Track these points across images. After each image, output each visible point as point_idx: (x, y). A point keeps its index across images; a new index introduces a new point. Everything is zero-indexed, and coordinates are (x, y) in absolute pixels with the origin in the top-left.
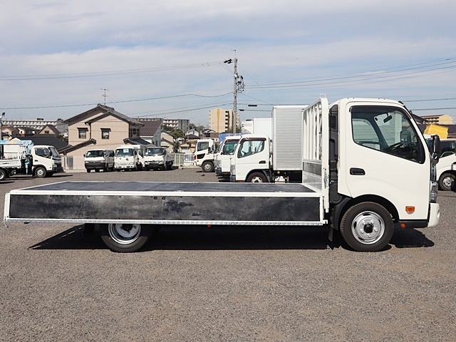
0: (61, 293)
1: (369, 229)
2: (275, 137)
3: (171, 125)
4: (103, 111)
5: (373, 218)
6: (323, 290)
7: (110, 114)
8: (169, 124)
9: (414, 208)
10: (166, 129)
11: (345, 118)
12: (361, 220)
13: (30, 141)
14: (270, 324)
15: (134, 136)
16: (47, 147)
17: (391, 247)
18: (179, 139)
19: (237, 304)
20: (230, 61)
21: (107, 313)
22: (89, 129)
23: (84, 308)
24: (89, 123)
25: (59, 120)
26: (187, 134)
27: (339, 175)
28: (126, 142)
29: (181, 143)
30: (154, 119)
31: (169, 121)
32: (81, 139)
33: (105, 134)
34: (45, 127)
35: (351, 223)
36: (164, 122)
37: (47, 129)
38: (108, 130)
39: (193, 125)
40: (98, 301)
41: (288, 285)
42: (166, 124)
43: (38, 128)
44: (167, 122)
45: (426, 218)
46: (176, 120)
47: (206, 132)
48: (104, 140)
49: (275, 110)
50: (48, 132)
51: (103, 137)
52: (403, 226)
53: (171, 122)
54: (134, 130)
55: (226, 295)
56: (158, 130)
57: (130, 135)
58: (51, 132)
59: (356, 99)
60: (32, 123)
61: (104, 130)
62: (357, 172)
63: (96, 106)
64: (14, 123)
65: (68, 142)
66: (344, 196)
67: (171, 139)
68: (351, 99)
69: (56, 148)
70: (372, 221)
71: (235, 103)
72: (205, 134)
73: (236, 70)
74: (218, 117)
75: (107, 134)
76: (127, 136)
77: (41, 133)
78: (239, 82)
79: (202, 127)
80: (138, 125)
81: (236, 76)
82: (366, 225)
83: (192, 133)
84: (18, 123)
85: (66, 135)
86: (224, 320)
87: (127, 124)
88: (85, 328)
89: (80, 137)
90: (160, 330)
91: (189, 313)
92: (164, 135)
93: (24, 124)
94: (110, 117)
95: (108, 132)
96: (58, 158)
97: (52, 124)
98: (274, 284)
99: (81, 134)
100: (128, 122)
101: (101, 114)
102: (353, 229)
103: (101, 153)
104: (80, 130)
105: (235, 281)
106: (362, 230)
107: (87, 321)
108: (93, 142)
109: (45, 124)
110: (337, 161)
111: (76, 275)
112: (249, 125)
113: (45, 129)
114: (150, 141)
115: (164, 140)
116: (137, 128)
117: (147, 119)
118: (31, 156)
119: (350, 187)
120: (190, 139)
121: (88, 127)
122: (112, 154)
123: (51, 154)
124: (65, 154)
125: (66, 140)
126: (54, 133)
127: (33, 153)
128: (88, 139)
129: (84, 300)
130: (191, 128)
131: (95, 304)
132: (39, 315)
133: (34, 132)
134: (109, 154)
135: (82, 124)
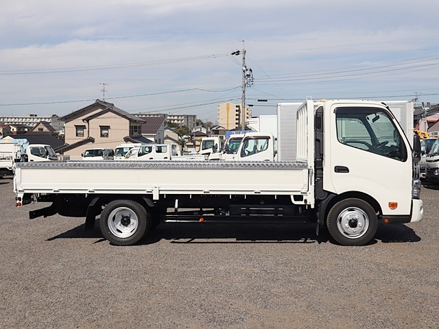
0: (67, 277)
1: (353, 224)
2: (279, 135)
3: (176, 122)
4: (102, 107)
5: (357, 214)
6: (298, 275)
7: (109, 110)
8: (174, 120)
9: (396, 204)
10: (171, 125)
11: (329, 119)
12: (346, 215)
13: (25, 140)
14: (245, 298)
15: (135, 134)
16: (43, 146)
17: (377, 242)
18: (185, 136)
19: (220, 285)
20: (238, 53)
21: (106, 290)
22: (87, 127)
23: (87, 287)
24: (87, 120)
25: (54, 116)
26: (194, 131)
27: (324, 173)
28: (127, 140)
29: (187, 140)
30: (158, 115)
31: (174, 116)
32: (78, 137)
33: (104, 132)
34: (38, 124)
35: (336, 219)
36: (168, 118)
37: (41, 126)
38: (107, 128)
39: (200, 121)
40: (99, 282)
41: (268, 271)
42: (170, 120)
43: (31, 125)
44: (172, 118)
45: (409, 214)
46: (181, 116)
47: (215, 128)
48: (103, 138)
49: (279, 107)
50: (42, 129)
51: (102, 136)
52: (386, 221)
53: (176, 118)
54: (136, 127)
55: (211, 278)
56: (162, 128)
57: (131, 133)
58: (45, 129)
59: (341, 101)
60: (24, 120)
61: (103, 128)
62: (341, 169)
63: (94, 102)
64: (5, 120)
65: (64, 140)
66: (330, 193)
67: (176, 137)
68: (336, 101)
69: (52, 147)
70: (356, 217)
71: (244, 98)
72: (213, 130)
73: (244, 62)
74: (228, 113)
75: (106, 132)
76: (127, 134)
77: (34, 131)
78: (247, 75)
79: (210, 123)
80: (139, 122)
81: (244, 68)
82: (350, 220)
83: (199, 130)
84: (9, 120)
85: (61, 133)
86: (205, 295)
87: (128, 121)
88: (88, 300)
89: (77, 135)
90: (151, 302)
91: (178, 291)
92: (168, 132)
93: (16, 120)
94: (110, 114)
95: (107, 130)
96: (55, 158)
97: (47, 120)
98: (256, 270)
99: (79, 132)
100: (129, 119)
101: (100, 110)
102: (338, 224)
103: (99, 153)
104: (77, 127)
105: (222, 268)
106: (347, 225)
107: (90, 296)
108: (91, 140)
109: (39, 121)
110: (322, 159)
111: (79, 263)
112: (256, 122)
113: (39, 127)
114: (152, 139)
115: (168, 138)
116: (138, 125)
117: (150, 115)
118: (27, 156)
119: (335, 184)
120: (196, 136)
121: (86, 124)
122: (112, 154)
123: (47, 153)
124: (61, 153)
125: (62, 138)
126: (48, 131)
127: (28, 153)
128: (85, 137)
129: (87, 281)
130: (198, 125)
131: (97, 284)
132: (49, 292)
133: (26, 130)
134: (108, 153)
135: (79, 121)
